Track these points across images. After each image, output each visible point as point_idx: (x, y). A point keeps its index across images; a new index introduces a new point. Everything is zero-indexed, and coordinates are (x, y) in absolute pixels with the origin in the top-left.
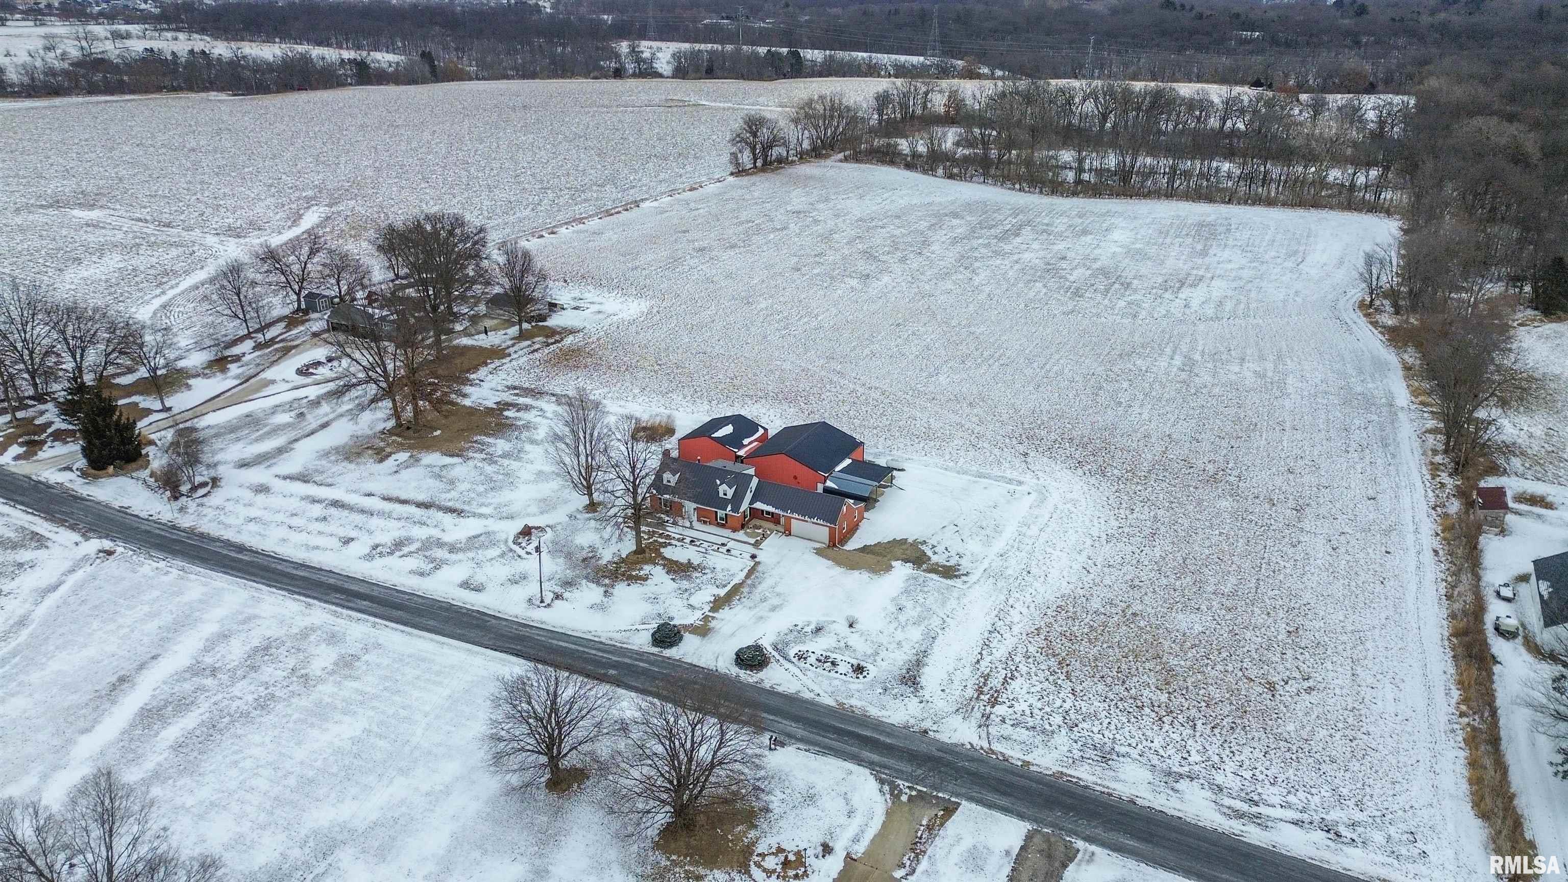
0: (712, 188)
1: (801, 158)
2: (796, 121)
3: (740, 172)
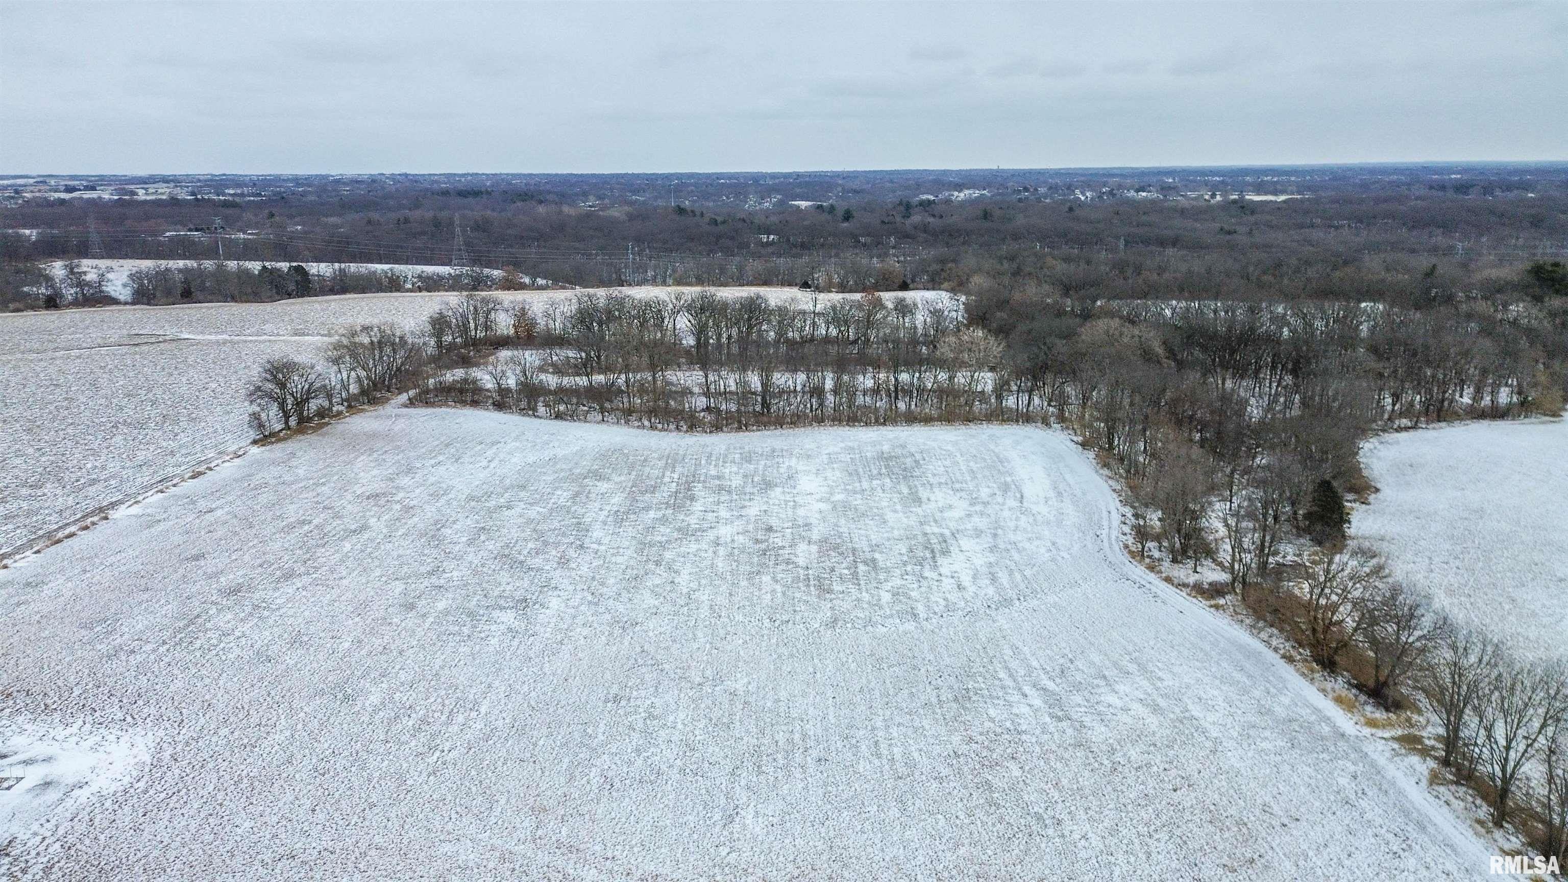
0: (227, 470)
1: (350, 407)
2: (336, 361)
3: (266, 438)
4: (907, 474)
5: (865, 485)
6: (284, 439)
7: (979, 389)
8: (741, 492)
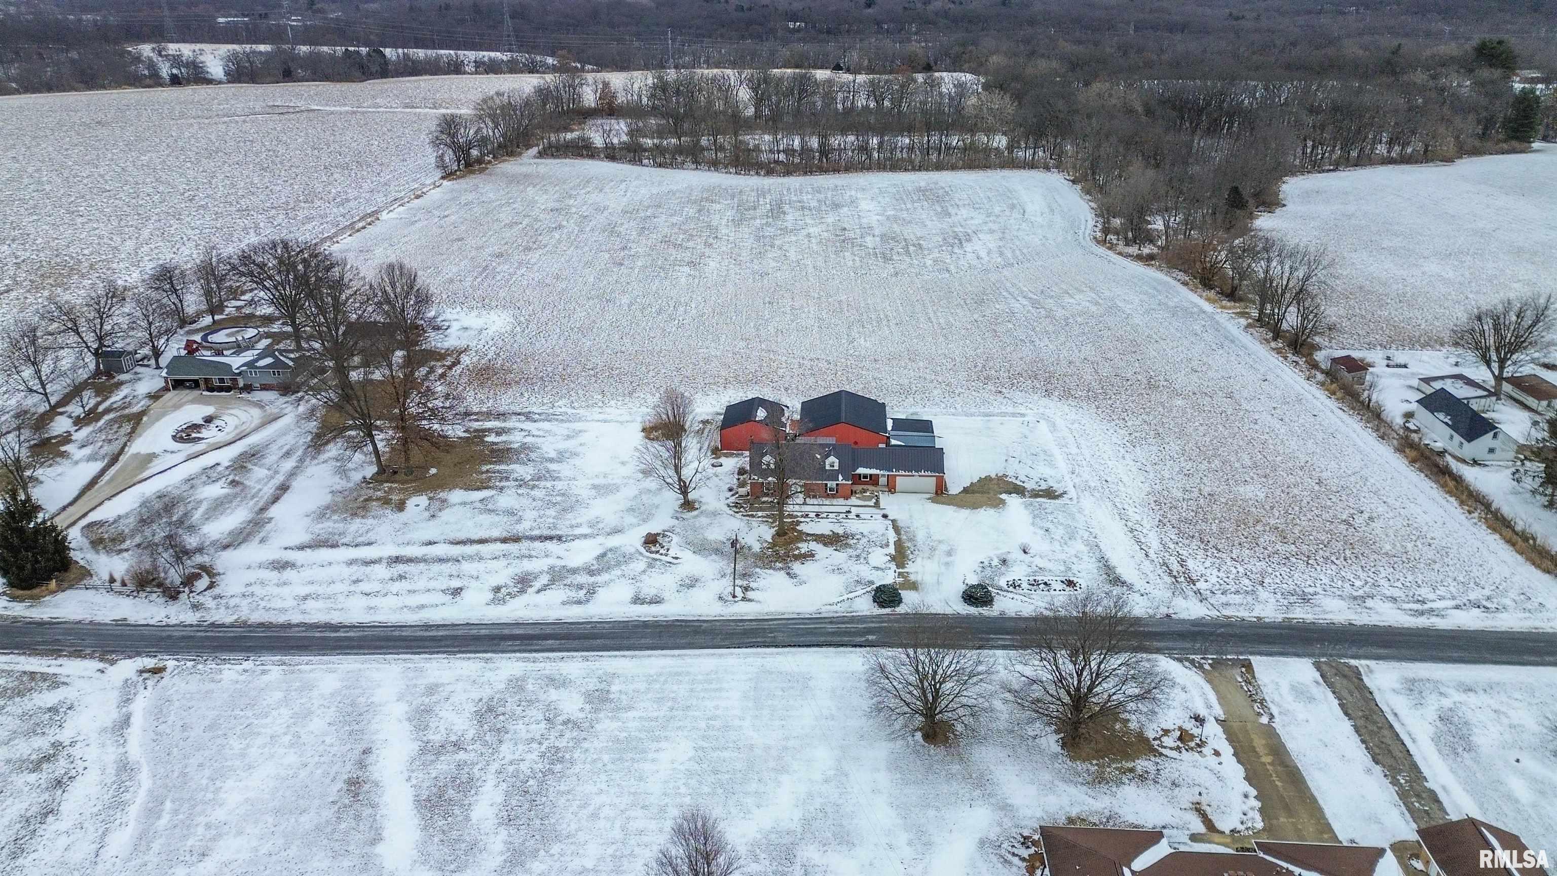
3: (449, 175)
4: (939, 200)
5: (909, 206)
6: (459, 177)
7: (995, 145)
8: (819, 210)
